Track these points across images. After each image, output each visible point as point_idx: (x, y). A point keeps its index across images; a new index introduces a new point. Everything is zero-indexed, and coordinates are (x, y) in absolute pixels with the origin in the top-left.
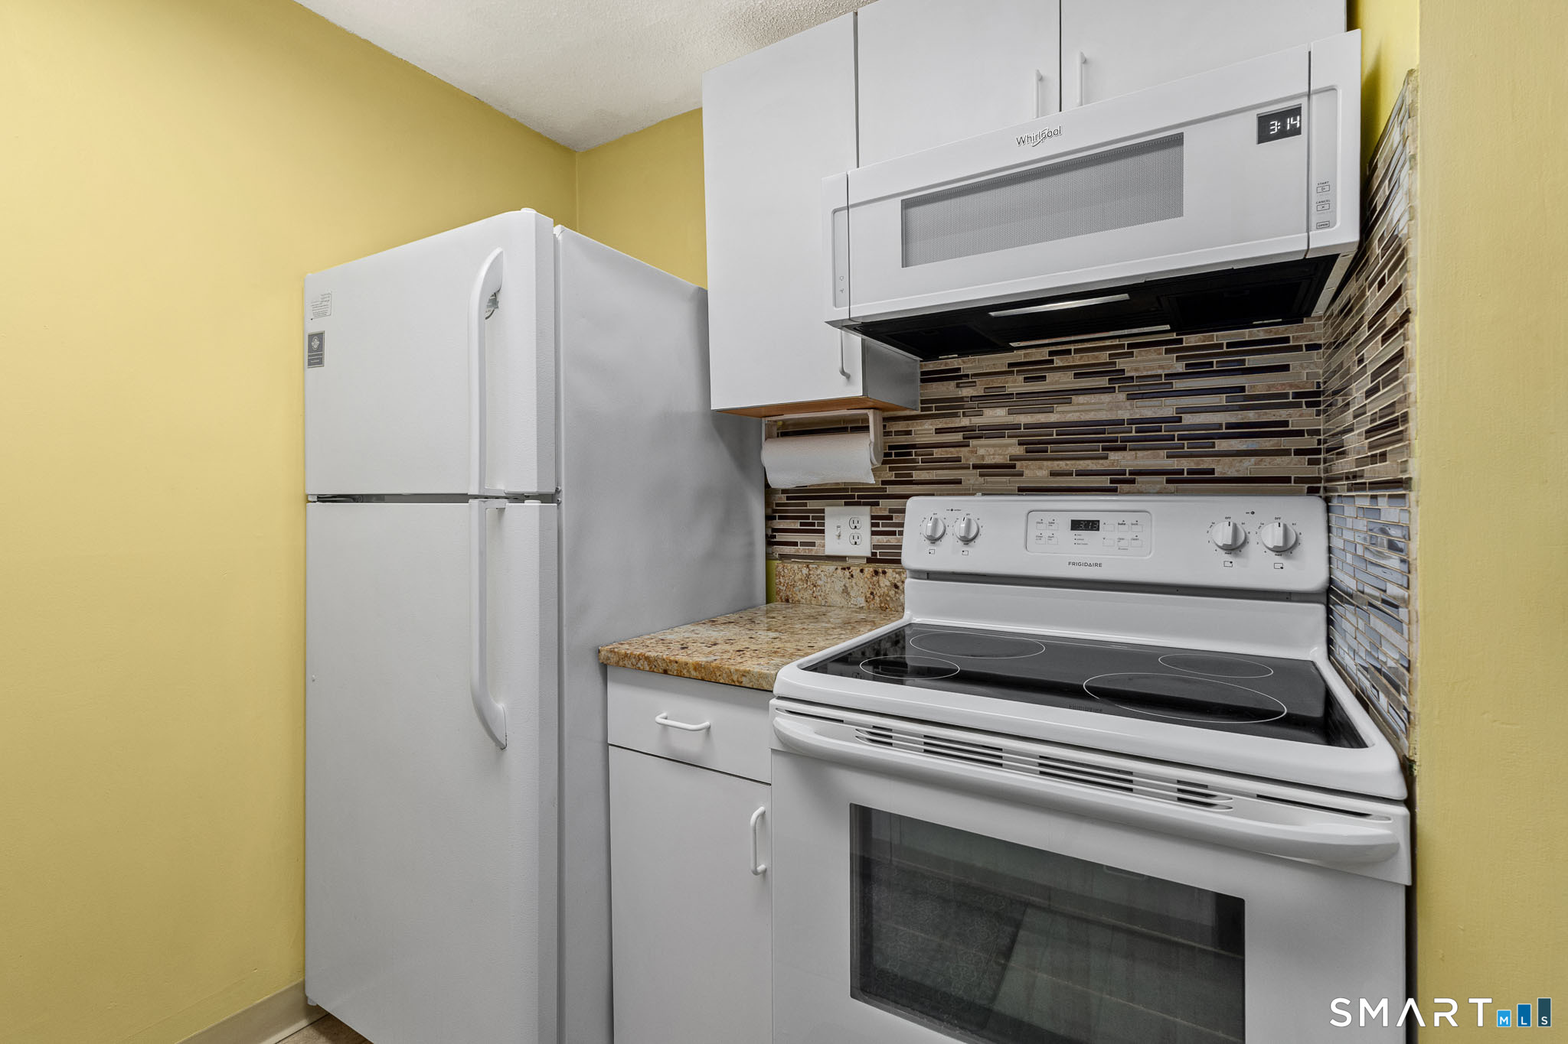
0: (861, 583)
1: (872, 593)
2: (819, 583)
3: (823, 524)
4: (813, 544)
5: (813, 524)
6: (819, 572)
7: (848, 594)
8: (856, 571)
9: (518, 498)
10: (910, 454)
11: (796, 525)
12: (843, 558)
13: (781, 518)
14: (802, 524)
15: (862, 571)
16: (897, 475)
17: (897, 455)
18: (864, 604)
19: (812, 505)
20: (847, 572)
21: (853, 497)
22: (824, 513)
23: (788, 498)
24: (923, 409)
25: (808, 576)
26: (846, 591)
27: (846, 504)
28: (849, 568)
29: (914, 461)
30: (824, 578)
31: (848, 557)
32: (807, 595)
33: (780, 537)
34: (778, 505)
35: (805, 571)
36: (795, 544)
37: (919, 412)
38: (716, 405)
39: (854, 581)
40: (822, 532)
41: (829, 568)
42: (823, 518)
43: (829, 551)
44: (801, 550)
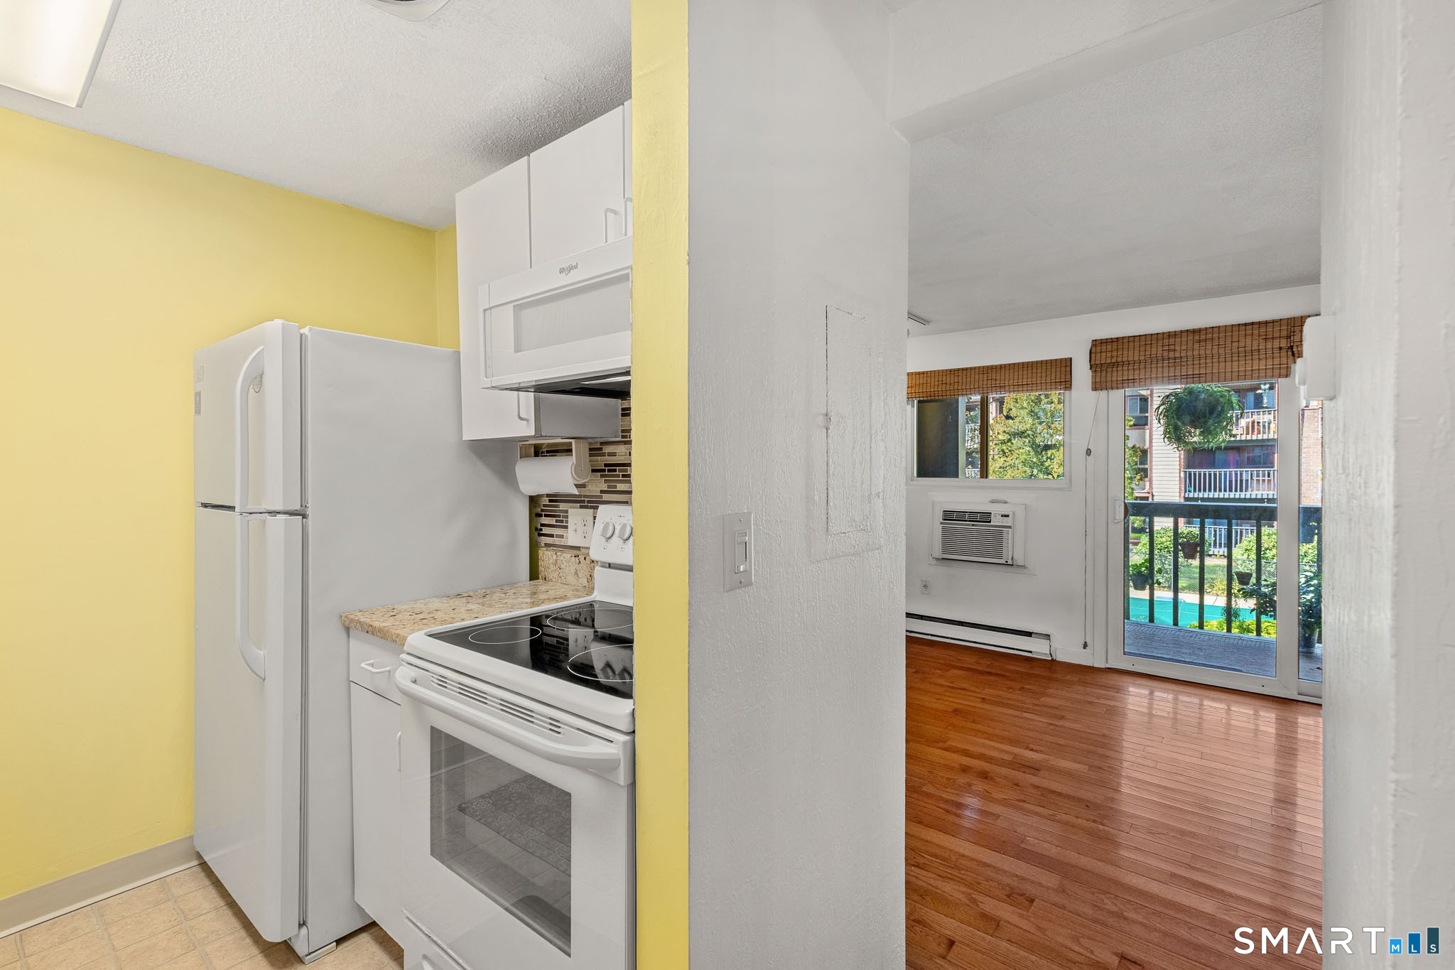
0: (585, 568)
1: (591, 576)
2: (563, 566)
3: (567, 522)
4: (562, 537)
5: (562, 521)
6: (562, 558)
7: (578, 576)
8: (582, 558)
9: (273, 513)
10: (615, 471)
11: (552, 521)
12: (578, 548)
13: (546, 516)
14: (557, 521)
15: (585, 558)
16: (609, 487)
17: (609, 471)
18: (586, 584)
19: (563, 506)
20: (577, 559)
21: (584, 501)
22: (568, 513)
23: (550, 501)
24: (623, 437)
25: (556, 560)
26: (576, 574)
27: (581, 507)
28: (578, 556)
29: (618, 476)
30: (565, 563)
31: (582, 547)
32: (556, 575)
33: (546, 530)
34: (544, 506)
35: (555, 557)
36: (552, 536)
37: (620, 439)
38: (467, 436)
39: (581, 565)
40: (566, 527)
41: (567, 555)
42: (567, 517)
43: (570, 543)
44: (556, 541)
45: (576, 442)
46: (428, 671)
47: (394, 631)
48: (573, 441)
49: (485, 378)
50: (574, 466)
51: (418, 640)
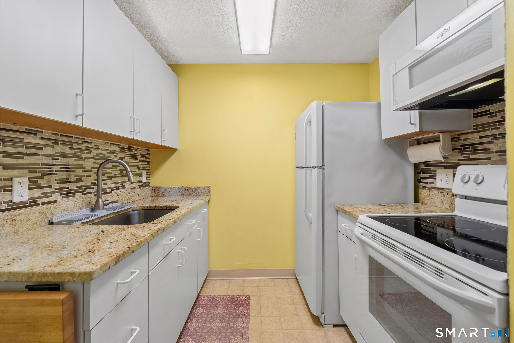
0: (447, 199)
1: (451, 203)
2: (433, 197)
3: (436, 176)
4: (433, 183)
5: (433, 176)
6: (433, 193)
7: (443, 202)
8: (446, 194)
9: (314, 167)
10: (469, 148)
11: (427, 176)
12: (443, 189)
13: (423, 173)
14: (429, 176)
15: (448, 194)
16: (464, 157)
17: (464, 148)
18: (448, 207)
19: (433, 169)
20: (442, 194)
21: (447, 166)
22: (436, 172)
23: (425, 166)
24: (474, 129)
25: (429, 195)
26: (442, 201)
27: (445, 168)
28: (443, 193)
29: (471, 151)
30: (435, 196)
31: (446, 189)
32: (429, 201)
33: (423, 180)
34: (422, 169)
35: (428, 193)
36: (427, 183)
37: (472, 131)
38: (384, 137)
39: (445, 198)
40: (436, 179)
41: (436, 192)
42: (436, 174)
43: (438, 186)
44: (429, 185)
45: (442, 135)
46: (368, 231)
47: (353, 213)
48: (441, 134)
49: (393, 106)
50: (441, 146)
51: (363, 218)
